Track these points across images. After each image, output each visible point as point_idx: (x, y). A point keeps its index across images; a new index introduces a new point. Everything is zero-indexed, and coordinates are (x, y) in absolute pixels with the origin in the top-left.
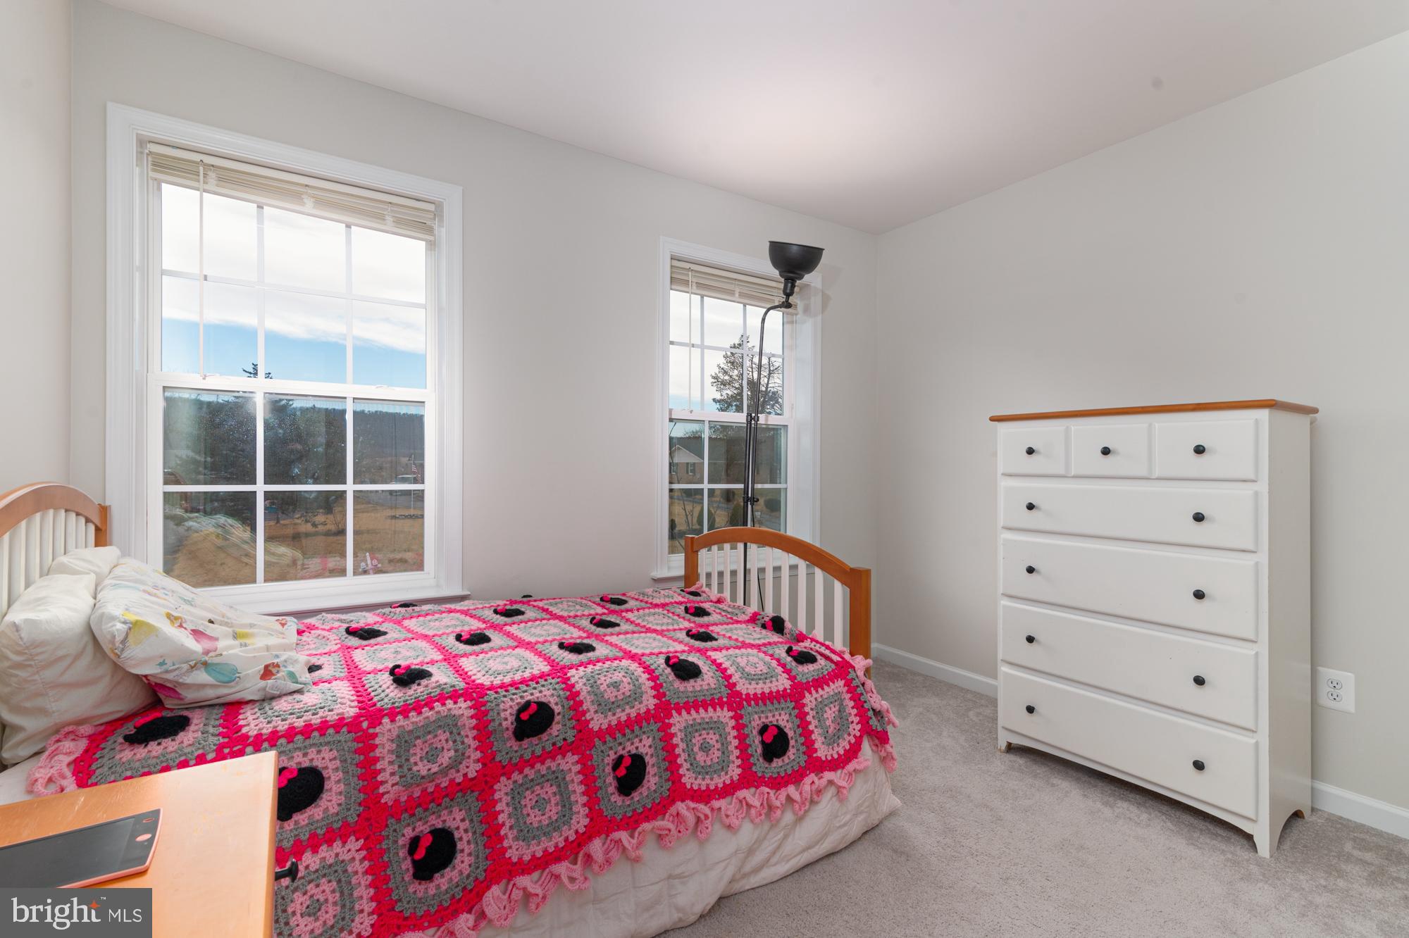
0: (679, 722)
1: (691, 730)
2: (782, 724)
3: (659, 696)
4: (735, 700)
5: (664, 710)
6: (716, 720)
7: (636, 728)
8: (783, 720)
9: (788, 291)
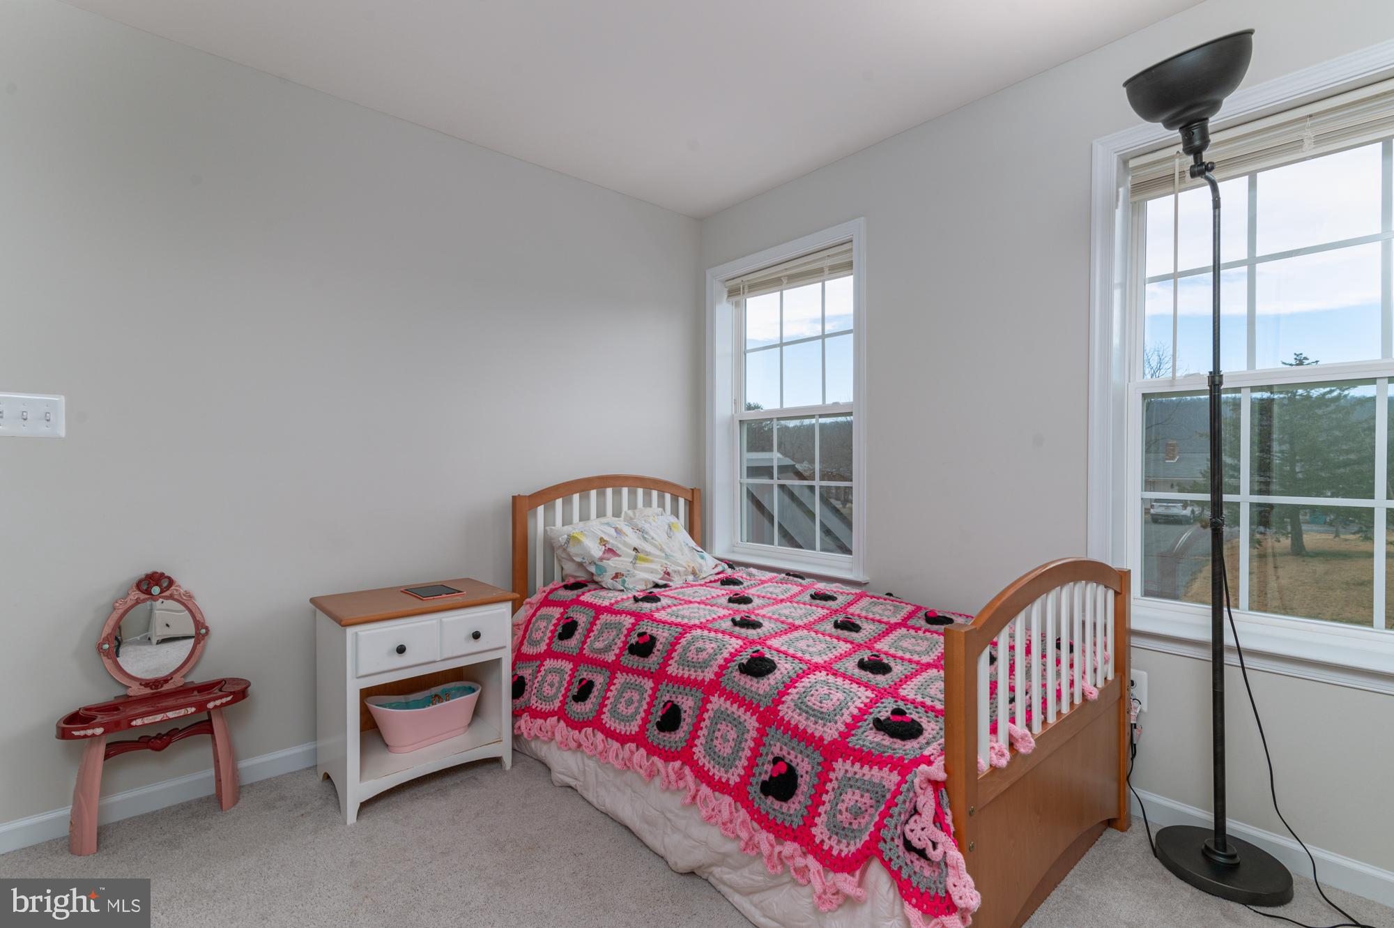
0: (717, 702)
1: (721, 716)
2: (800, 771)
3: (719, 675)
4: (769, 717)
5: (713, 687)
6: (741, 721)
7: (688, 688)
8: (803, 768)
9: (1197, 143)
